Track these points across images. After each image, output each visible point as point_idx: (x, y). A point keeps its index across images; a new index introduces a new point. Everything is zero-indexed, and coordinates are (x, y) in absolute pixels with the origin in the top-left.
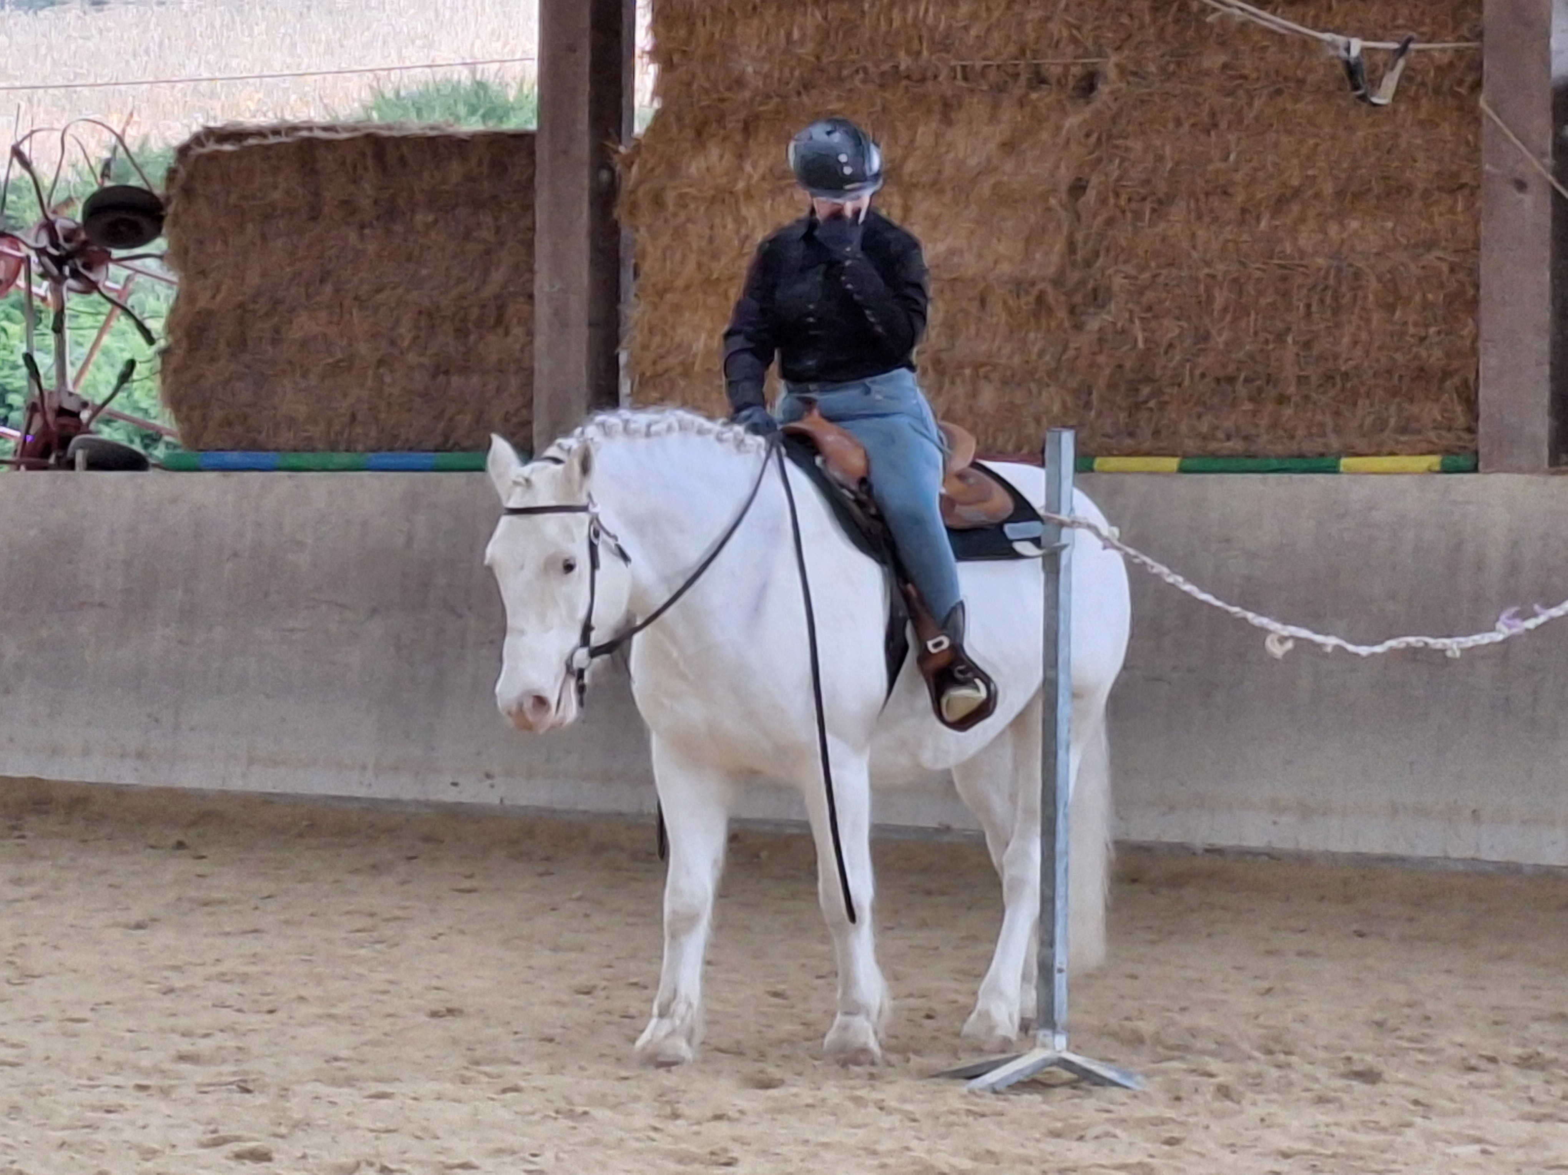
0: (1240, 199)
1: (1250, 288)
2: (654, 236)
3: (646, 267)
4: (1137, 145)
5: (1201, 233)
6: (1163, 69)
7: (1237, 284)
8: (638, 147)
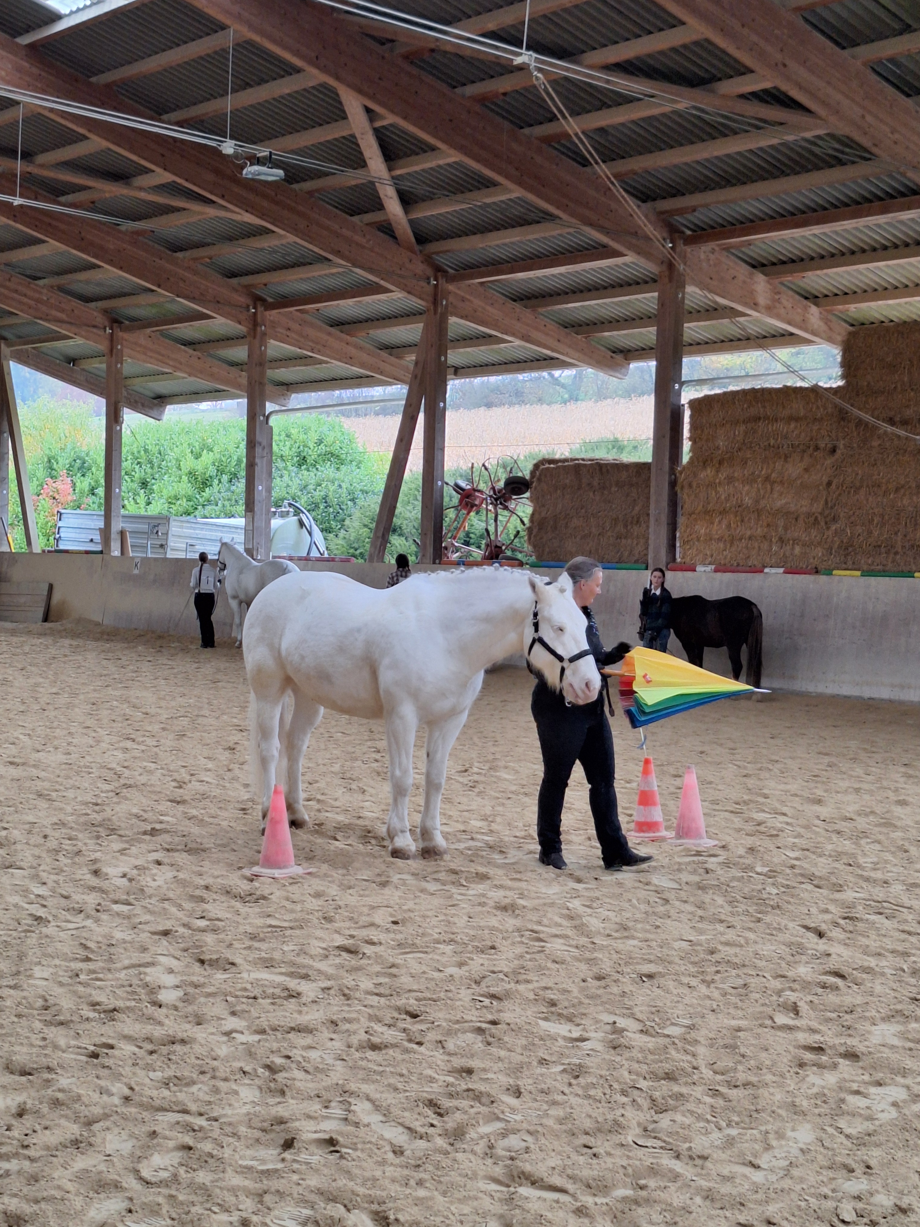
0: (883, 488)
1: (886, 517)
2: (689, 496)
3: (686, 506)
4: (850, 470)
5: (870, 499)
6: (859, 446)
7: (882, 516)
8: (684, 468)
